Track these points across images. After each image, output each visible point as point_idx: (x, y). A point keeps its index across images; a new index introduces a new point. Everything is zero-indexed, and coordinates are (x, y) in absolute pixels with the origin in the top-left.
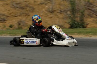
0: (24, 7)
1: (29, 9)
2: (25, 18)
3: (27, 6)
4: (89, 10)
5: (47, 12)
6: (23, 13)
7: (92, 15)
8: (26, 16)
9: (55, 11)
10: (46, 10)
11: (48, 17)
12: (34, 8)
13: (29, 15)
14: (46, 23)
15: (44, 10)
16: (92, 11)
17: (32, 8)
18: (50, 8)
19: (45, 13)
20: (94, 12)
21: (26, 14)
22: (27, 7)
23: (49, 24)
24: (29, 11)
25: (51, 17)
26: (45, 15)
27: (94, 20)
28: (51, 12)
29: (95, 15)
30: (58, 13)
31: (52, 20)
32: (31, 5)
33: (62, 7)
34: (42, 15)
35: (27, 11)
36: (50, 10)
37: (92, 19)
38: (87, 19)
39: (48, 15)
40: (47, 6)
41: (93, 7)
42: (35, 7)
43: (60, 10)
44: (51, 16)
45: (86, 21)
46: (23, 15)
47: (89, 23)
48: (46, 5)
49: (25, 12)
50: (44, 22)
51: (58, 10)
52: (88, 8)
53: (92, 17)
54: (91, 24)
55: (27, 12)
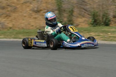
0: (5, 6)
1: (10, 9)
2: (4, 19)
3: (8, 5)
4: (81, 8)
5: (31, 12)
6: (3, 14)
7: (84, 14)
8: (6, 17)
9: (41, 10)
10: (31, 10)
11: (32, 18)
12: (17, 8)
13: (10, 16)
14: (29, 24)
15: (28, 9)
16: (84, 9)
17: (15, 8)
18: (35, 7)
19: (29, 13)
20: (86, 11)
21: (6, 15)
22: (8, 7)
23: (33, 26)
24: (10, 11)
25: (35, 18)
26: (29, 15)
27: (85, 21)
28: (36, 12)
29: (88, 14)
30: (44, 12)
31: (37, 21)
32: (13, 5)
33: (49, 6)
34: (25, 15)
35: (8, 11)
36: (36, 9)
37: (84, 19)
38: (78, 19)
39: (32, 16)
40: (31, 5)
41: (86, 5)
42: (18, 6)
43: (47, 10)
44: (36, 16)
45: (77, 21)
46: (3, 16)
47: (79, 24)
48: (31, 3)
49: (6, 12)
50: (27, 24)
51: (45, 9)
52: (80, 7)
53: (83, 16)
54: (82, 25)
55: (8, 13)
